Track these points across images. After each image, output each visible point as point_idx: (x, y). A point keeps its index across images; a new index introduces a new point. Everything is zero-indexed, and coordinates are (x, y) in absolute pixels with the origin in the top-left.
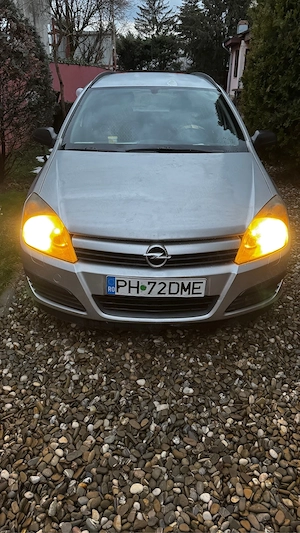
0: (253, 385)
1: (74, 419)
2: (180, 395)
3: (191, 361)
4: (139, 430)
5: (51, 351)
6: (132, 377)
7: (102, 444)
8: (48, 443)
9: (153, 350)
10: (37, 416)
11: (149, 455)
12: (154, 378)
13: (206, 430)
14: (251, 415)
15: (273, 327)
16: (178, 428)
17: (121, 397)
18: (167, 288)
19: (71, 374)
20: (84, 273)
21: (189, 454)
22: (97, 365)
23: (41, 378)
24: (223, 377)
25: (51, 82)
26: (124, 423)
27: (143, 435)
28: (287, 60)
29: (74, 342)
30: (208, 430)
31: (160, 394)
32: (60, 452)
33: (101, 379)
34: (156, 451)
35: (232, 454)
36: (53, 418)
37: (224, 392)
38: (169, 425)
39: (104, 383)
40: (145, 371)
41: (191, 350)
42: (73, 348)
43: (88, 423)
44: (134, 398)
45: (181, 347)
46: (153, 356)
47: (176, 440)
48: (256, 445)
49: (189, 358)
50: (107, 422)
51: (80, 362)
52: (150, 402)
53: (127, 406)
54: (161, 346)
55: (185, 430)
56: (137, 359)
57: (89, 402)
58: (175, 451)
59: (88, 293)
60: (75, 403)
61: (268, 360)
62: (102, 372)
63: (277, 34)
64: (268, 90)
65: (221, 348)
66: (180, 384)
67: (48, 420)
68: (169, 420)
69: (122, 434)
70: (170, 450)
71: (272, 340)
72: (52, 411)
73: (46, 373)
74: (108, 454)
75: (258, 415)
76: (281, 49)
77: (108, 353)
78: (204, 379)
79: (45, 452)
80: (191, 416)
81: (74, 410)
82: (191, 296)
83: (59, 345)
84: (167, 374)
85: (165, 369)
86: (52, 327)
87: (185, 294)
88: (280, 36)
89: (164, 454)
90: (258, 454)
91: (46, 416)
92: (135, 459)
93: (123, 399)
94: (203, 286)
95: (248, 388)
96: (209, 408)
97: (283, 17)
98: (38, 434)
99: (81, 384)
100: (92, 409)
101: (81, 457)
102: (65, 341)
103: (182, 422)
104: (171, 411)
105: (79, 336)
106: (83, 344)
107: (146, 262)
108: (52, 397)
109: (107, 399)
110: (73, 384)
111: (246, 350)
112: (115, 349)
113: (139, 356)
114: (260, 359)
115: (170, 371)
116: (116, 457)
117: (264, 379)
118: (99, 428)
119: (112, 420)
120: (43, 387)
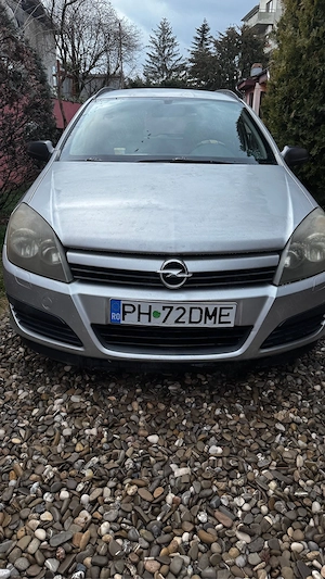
0: (301, 443)
1: (63, 486)
2: (205, 456)
3: (218, 412)
4: (151, 503)
5: (37, 399)
6: (141, 432)
7: (100, 522)
8: (26, 520)
9: (168, 399)
10: (13, 482)
11: (166, 537)
12: (170, 433)
13: (239, 501)
14: (301, 483)
15: (318, 373)
16: (205, 500)
17: (126, 457)
18: (187, 314)
19: (61, 428)
20: (82, 296)
21: (221, 536)
22: (94, 415)
23: (22, 432)
24: (259, 432)
26: (130, 492)
27: (156, 509)
28: (313, 82)
29: (67, 388)
30: (243, 501)
31: (179, 454)
32: (41, 533)
33: (100, 435)
34: (176, 531)
35: (281, 537)
36: (35, 485)
37: (263, 451)
38: (192, 496)
39: (104, 440)
40: (159, 425)
41: (217, 399)
42: (65, 396)
43: (81, 493)
44: (145, 459)
45: (203, 395)
46: (168, 406)
47: (203, 517)
48: (312, 523)
49: (214, 409)
50: (107, 491)
51: (74, 413)
52: (165, 464)
53: (136, 470)
54: (179, 394)
55: (213, 502)
56: (147, 409)
57: (84, 464)
58: (201, 532)
59: (87, 322)
60: (64, 466)
61: (316, 410)
62: (102, 425)
63: (302, 55)
65: (255, 396)
66: (205, 441)
67: (27, 488)
68: (192, 489)
69: (128, 507)
70: (194, 531)
71: (318, 388)
72: (34, 476)
73: (29, 427)
74: (109, 537)
75: (310, 482)
76: (306, 71)
77: (110, 401)
78: (235, 435)
79: (20, 533)
80: (222, 485)
81: (64, 474)
82: (217, 325)
83: (47, 393)
84: (187, 429)
85: (184, 422)
86: (41, 371)
87: (210, 324)
88: (304, 56)
89: (186, 536)
90: (317, 536)
91: (26, 483)
92: (146, 544)
93: (129, 461)
94: (232, 312)
95: (293, 447)
96: (243, 472)
97: (308, 36)
98: (13, 508)
99: (74, 440)
100: (88, 473)
101: (71, 541)
102: (56, 387)
103: (208, 492)
104: (194, 477)
105: (74, 381)
106: (79, 391)
107: (160, 282)
108: (35, 458)
109: (109, 460)
110: (63, 440)
111: (287, 399)
112: (119, 397)
113: (150, 406)
114: (306, 410)
115: (190, 425)
116: (119, 541)
117: (314, 435)
118: (96, 501)
119: (114, 489)
120: (25, 445)
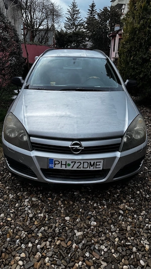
0: (130, 220)
1: (30, 241)
2: (89, 226)
3: (95, 205)
4: (66, 248)
5: (18, 199)
6: (62, 215)
7: (45, 257)
8: (14, 256)
9: (74, 199)
10: (8, 239)
11: (72, 264)
12: (74, 215)
13: (103, 247)
14: (129, 238)
15: (139, 185)
16: (88, 247)
17: (56, 227)
18: (82, 165)
19: (28, 214)
21: (94, 263)
22: (42, 207)
23: (12, 215)
24: (112, 214)
25: (22, 53)
26: (57, 244)
27: (68, 251)
28: (141, 44)
29: (30, 194)
30: (104, 247)
31: (78, 225)
32: (21, 263)
33: (45, 217)
34: (76, 261)
35: (119, 263)
36: (18, 241)
37: (113, 223)
38: (83, 244)
39: (47, 219)
40: (69, 211)
41: (95, 199)
42: (29, 198)
43: (37, 244)
44: (64, 228)
45: (89, 197)
46: (74, 202)
47: (87, 254)
48: (132, 257)
49: (94, 203)
50: (48, 243)
51: (34, 206)
52: (72, 230)
53: (60, 233)
54: (78, 196)
55: (92, 248)
56: (64, 204)
57: (38, 230)
58: (87, 261)
59: (38, 167)
60: (30, 232)
61: (137, 204)
62: (46, 212)
63: (136, 31)
64: (132, 58)
65: (111, 197)
66: (89, 219)
67: (15, 242)
68: (83, 242)
69: (57, 250)
70: (84, 261)
71: (138, 192)
72: (17, 237)
73: (14, 212)
74: (48, 264)
75: (132, 238)
76: (138, 39)
77: (49, 200)
78: (102, 216)
79: (12, 263)
80: (96, 240)
81: (30, 236)
82: (95, 169)
83: (22, 195)
84: (82, 213)
85: (81, 210)
86: (18, 185)
87: (92, 168)
88: (137, 32)
89: (80, 263)
90: (134, 263)
91: (14, 240)
92: (64, 267)
93: (57, 229)
94: (101, 164)
95: (126, 222)
96: (105, 234)
97: (139, 23)
98: (9, 251)
99: (34, 219)
100: (40, 235)
101: (33, 266)
102: (25, 193)
103: (90, 243)
104: (84, 236)
105: (33, 190)
106: (35, 195)
107: (70, 151)
108: (17, 227)
109: (48, 228)
110: (29, 219)
111: (125, 199)
112: (53, 198)
113: (66, 202)
114: (133, 204)
115: (83, 211)
116: (53, 266)
117: (135, 216)
118: (43, 247)
119: (51, 242)
120: (13, 221)
